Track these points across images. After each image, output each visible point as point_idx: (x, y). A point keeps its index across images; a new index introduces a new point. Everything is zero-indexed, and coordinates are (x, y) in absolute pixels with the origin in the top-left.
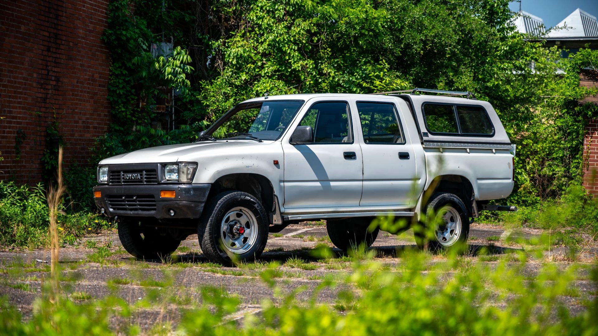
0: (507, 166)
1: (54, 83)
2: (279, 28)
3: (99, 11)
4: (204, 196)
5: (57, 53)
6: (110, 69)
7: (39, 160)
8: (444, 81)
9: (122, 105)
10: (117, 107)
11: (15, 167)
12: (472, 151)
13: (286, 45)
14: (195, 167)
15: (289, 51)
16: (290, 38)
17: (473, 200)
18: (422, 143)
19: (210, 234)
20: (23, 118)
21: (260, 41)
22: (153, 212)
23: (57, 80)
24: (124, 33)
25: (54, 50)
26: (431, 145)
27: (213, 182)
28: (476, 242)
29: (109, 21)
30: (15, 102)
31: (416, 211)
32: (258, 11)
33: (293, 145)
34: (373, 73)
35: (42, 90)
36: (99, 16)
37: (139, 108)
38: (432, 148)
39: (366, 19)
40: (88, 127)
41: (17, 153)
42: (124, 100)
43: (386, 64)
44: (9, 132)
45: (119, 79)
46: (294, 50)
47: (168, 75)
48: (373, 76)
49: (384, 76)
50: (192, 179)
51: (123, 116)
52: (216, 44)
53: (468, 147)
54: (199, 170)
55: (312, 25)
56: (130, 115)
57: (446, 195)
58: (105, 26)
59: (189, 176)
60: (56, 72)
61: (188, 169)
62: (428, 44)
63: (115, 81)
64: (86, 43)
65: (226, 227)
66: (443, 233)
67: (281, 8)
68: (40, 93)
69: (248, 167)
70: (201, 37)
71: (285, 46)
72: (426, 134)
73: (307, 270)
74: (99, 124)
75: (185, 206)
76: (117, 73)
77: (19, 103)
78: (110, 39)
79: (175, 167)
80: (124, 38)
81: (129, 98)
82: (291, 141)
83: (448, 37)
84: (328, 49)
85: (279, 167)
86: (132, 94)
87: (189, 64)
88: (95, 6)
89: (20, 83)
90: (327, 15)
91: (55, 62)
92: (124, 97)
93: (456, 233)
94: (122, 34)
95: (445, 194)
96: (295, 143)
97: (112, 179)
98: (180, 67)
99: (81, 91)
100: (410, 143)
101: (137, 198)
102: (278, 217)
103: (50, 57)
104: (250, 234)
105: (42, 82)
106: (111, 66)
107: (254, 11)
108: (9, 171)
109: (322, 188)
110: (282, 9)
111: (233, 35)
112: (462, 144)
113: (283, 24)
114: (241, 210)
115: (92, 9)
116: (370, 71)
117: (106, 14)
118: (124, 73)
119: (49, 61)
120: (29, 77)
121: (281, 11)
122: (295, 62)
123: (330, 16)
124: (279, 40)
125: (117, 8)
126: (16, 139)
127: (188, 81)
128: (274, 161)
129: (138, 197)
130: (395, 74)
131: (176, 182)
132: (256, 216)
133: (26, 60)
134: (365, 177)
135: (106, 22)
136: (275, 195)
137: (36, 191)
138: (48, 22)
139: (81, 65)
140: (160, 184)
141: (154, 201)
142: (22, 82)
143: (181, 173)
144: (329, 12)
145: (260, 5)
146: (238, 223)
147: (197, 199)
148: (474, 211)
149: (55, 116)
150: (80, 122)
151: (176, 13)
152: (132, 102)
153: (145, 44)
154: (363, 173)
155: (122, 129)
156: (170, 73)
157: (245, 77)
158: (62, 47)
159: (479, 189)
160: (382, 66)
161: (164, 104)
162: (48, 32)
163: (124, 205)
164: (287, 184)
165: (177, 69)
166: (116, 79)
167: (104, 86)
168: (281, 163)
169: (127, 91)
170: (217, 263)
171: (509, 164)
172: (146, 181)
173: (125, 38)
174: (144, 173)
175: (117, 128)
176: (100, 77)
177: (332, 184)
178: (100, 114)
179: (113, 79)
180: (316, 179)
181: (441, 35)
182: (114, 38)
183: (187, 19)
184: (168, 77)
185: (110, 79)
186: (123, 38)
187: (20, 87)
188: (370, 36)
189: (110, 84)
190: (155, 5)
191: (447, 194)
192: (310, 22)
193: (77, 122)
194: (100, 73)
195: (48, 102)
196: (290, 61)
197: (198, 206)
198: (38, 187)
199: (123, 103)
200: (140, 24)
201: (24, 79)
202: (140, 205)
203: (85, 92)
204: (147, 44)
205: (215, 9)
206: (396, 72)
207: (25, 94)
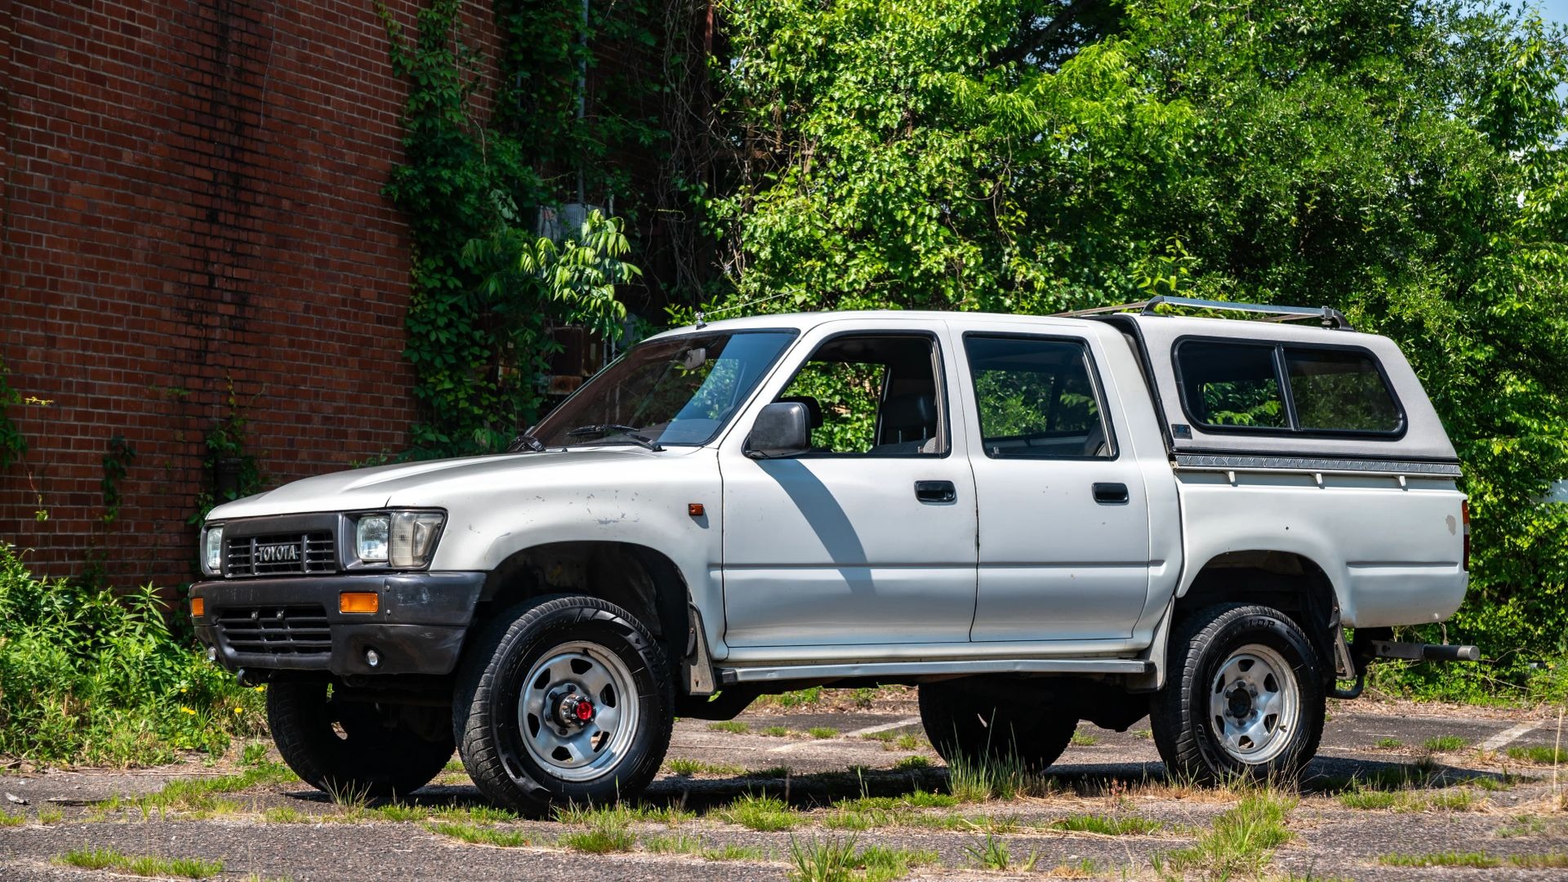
0: (1446, 527)
1: (232, 310)
2: (887, 158)
3: (375, 115)
4: (463, 608)
5: (238, 227)
6: (412, 277)
7: (182, 523)
8: (1362, 303)
9: (447, 373)
10: (432, 380)
11: (101, 540)
12: (1331, 479)
13: (906, 206)
14: (437, 521)
15: (911, 222)
16: (920, 185)
17: (1336, 627)
18: (1171, 458)
19: (485, 721)
20: (128, 406)
21: (837, 195)
22: (325, 657)
23: (241, 301)
24: (446, 174)
25: (231, 220)
26: (1200, 463)
27: (492, 566)
28: (1395, 753)
29: (408, 142)
30: (102, 361)
31: (1151, 659)
32: (832, 114)
33: (754, 458)
34: (1149, 280)
35: (190, 328)
36: (378, 128)
37: (496, 381)
38: (1205, 471)
39: (1128, 128)
40: (345, 435)
41: (110, 503)
42: (452, 361)
43: (1184, 252)
44: (81, 444)
45: (438, 302)
46: (930, 218)
47: (562, 288)
48: (1151, 286)
49: (1178, 287)
50: (428, 557)
51: (449, 403)
52: (725, 207)
53: (1319, 469)
54: (449, 531)
55: (976, 147)
56: (466, 400)
57: (1248, 610)
58: (395, 157)
59: (420, 550)
60: (237, 279)
61: (416, 528)
62: (1309, 198)
63: (425, 306)
64: (333, 203)
65: (541, 701)
66: (1241, 726)
67: (895, 102)
68: (185, 336)
69: (606, 522)
70: (686, 189)
71: (902, 209)
72: (1183, 431)
73: (761, 829)
74: (376, 424)
75: (406, 638)
76: (430, 285)
77: (115, 363)
78: (408, 193)
79: (381, 522)
80: (448, 190)
81: (465, 353)
82: (749, 448)
83: (1367, 178)
84: (1019, 212)
85: (704, 524)
86: (474, 343)
87: (623, 258)
88: (364, 100)
89: (116, 308)
90: (1014, 118)
91: (233, 253)
92: (451, 350)
93: (1285, 723)
94: (439, 178)
95: (1244, 609)
96: (759, 454)
97: (232, 561)
98: (596, 267)
99: (319, 335)
100: (1132, 456)
101: (285, 615)
102: (703, 672)
103: (219, 237)
104: (616, 723)
105: (192, 306)
106: (414, 267)
107: (820, 113)
108: (83, 551)
109: (847, 589)
110: (899, 106)
111: (774, 182)
112: (1301, 460)
113: (899, 146)
114: (585, 652)
115: (352, 109)
116: (1141, 274)
117: (399, 123)
118: (451, 286)
119: (214, 249)
120: (148, 293)
121: (895, 110)
122: (928, 251)
123: (1023, 120)
124: (885, 190)
125: (430, 105)
126: (105, 462)
127: (621, 305)
128: (691, 507)
129: (290, 611)
130: (1217, 282)
131: (383, 565)
132: (631, 669)
133: (139, 244)
134: (986, 554)
135: (399, 146)
136: (692, 607)
137: (139, 606)
138: (211, 141)
139: (319, 263)
140: (343, 573)
141: (324, 624)
142: (126, 307)
143: (396, 539)
144: (1021, 110)
145: (837, 95)
146: (578, 690)
147: (440, 618)
148: (1340, 659)
149: (232, 400)
150: (317, 418)
151: (614, 123)
152: (474, 365)
153: (510, 206)
154: (978, 545)
155: (444, 439)
156: (567, 284)
157: (804, 297)
158: (254, 211)
159: (1356, 594)
160: (1173, 258)
161: (577, 373)
162: (209, 168)
163: (257, 637)
164: (730, 574)
165: (588, 270)
166: (428, 303)
167: (394, 322)
168: (711, 512)
169: (459, 335)
170: (501, 808)
171: (1450, 520)
172: (310, 566)
173: (450, 189)
174: (306, 541)
175: (431, 437)
176: (380, 297)
177: (877, 574)
178: (382, 398)
179: (419, 303)
180: (829, 559)
181: (1350, 173)
182: (418, 188)
183: (645, 139)
184: (562, 295)
185: (411, 303)
186: (442, 189)
187: (119, 321)
188: (1140, 176)
189: (412, 316)
190: (549, 99)
191: (1250, 608)
192: (970, 138)
193: (308, 420)
194: (378, 285)
195: (209, 362)
196: (915, 248)
197: (445, 637)
198: (144, 594)
199: (450, 367)
200: (501, 151)
201: (133, 296)
202: (295, 636)
203: (331, 336)
204: (514, 206)
205: (723, 111)
206: (1223, 276)
207: (136, 338)
